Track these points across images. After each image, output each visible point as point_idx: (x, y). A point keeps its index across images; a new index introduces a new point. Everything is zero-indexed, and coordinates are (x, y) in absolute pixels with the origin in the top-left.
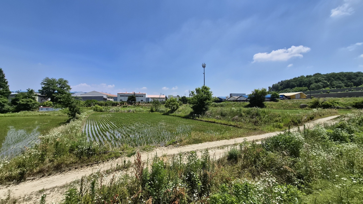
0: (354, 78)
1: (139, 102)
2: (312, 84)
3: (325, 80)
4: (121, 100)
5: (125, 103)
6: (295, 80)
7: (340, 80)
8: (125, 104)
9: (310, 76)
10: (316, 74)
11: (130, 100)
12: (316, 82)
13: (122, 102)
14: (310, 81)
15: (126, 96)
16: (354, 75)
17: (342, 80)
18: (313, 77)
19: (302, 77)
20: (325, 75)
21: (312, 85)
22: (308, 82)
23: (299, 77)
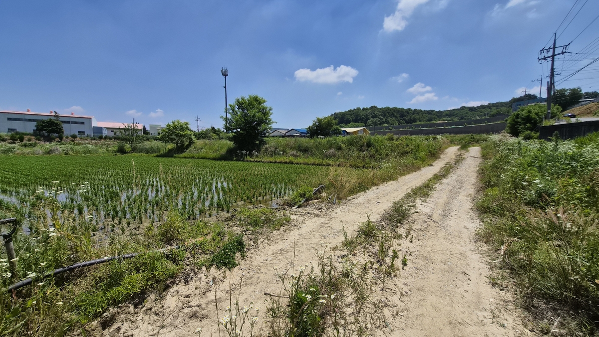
0: (405, 116)
1: (74, 137)
2: (369, 119)
3: (381, 115)
4: (10, 130)
5: (26, 138)
6: (350, 113)
7: (394, 116)
8: (29, 140)
9: (367, 109)
10: (372, 107)
11: (45, 130)
12: (373, 117)
13: (17, 133)
14: (367, 115)
15: (30, 120)
16: (406, 112)
17: (396, 117)
18: (369, 111)
19: (358, 109)
20: (381, 109)
21: (369, 121)
22: (365, 116)
23: (354, 109)
